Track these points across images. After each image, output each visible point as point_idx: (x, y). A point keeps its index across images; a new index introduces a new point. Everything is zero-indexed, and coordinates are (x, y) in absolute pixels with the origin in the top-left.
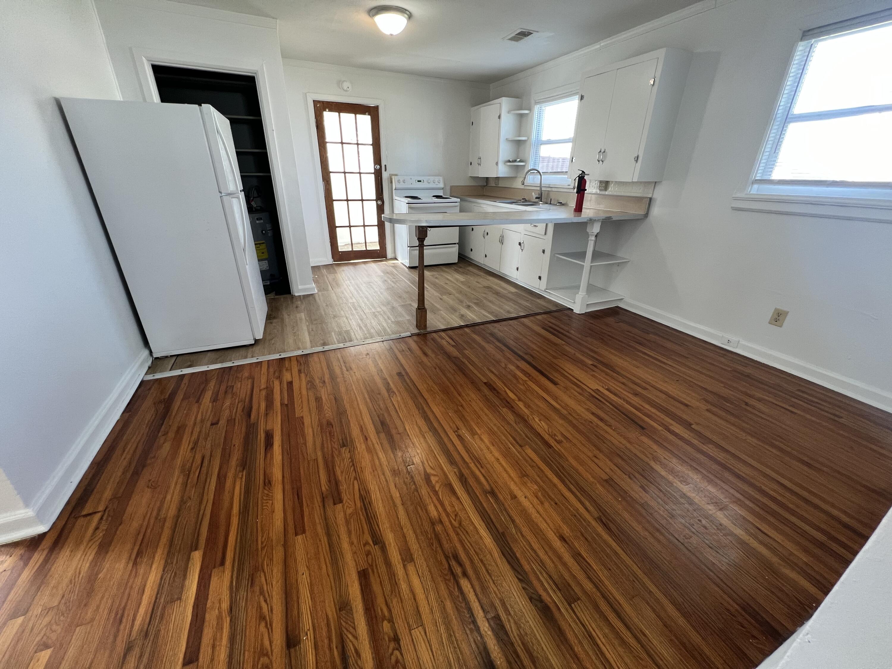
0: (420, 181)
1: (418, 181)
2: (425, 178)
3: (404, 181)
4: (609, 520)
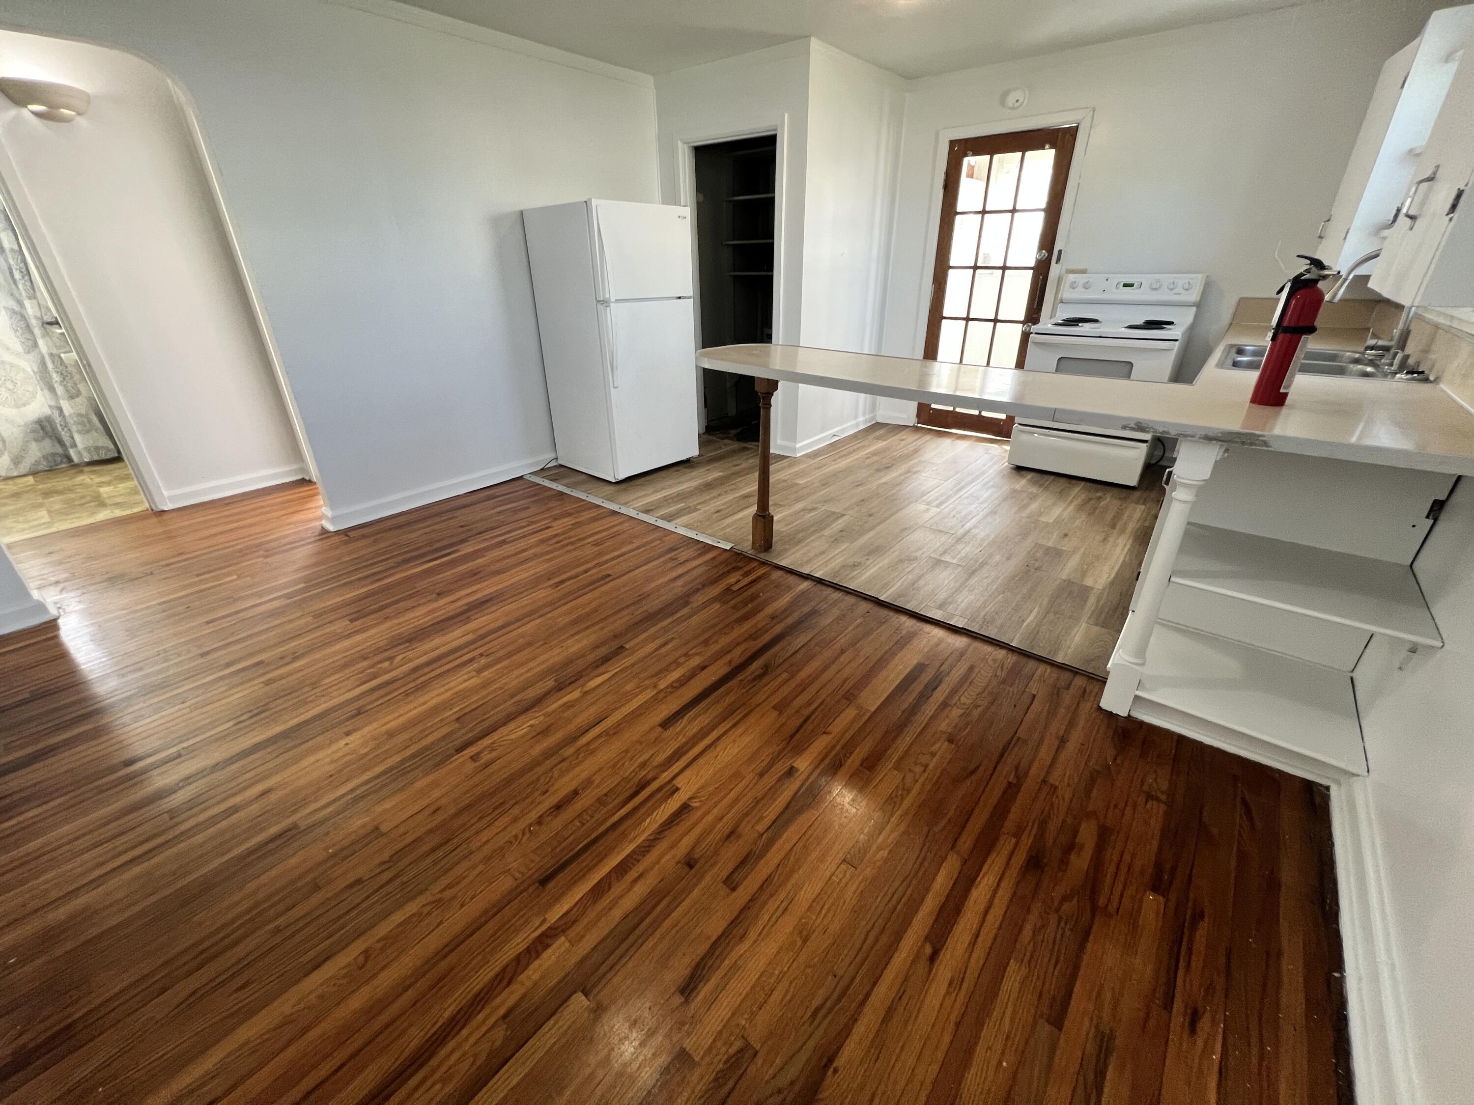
0: (1132, 285)
1: (1125, 285)
2: (1147, 280)
3: (1086, 286)
4: (288, 840)
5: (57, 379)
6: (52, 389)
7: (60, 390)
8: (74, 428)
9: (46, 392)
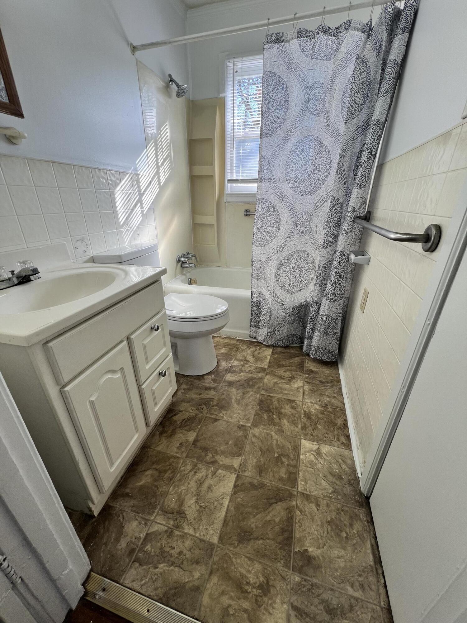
5: (333, 279)
6: (323, 286)
7: (329, 289)
8: (319, 327)
9: (318, 287)
